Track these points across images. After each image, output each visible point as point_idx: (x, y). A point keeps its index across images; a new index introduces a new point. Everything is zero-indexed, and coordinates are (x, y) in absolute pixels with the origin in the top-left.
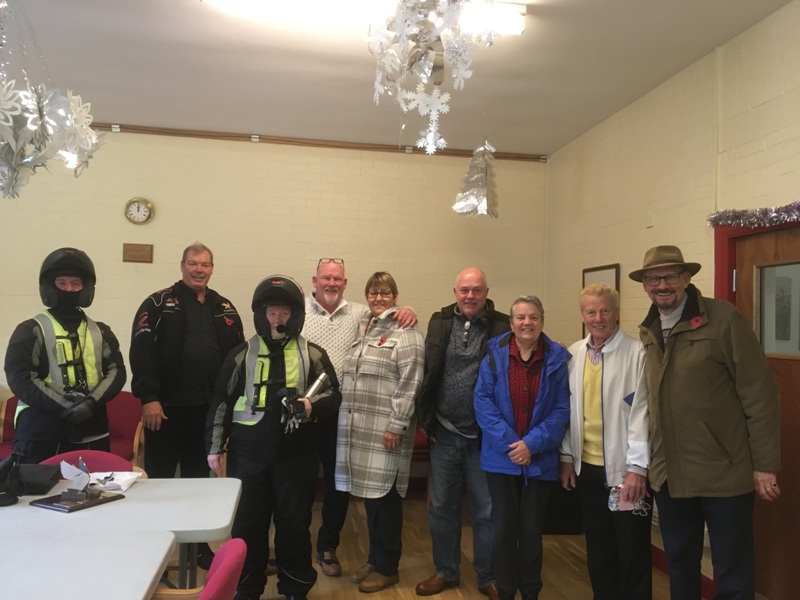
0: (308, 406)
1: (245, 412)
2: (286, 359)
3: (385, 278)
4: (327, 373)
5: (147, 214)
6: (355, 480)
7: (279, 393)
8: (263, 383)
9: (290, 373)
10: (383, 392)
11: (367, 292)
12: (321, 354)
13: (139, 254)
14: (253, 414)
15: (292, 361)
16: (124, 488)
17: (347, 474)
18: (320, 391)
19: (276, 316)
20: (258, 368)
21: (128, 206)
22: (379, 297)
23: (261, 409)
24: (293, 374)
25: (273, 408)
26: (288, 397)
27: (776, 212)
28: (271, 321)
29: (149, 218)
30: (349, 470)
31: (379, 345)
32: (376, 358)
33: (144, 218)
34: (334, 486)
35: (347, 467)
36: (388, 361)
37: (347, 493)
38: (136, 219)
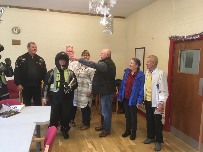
0: (71, 87)
1: (54, 88)
2: (64, 75)
3: (87, 52)
4: (74, 78)
5: (18, 31)
6: (78, 103)
7: (63, 84)
8: (59, 81)
9: (66, 78)
10: (85, 81)
11: (82, 55)
12: (73, 73)
13: (16, 42)
14: (57, 89)
15: (66, 75)
16: (20, 110)
17: (76, 102)
18: (73, 83)
19: (61, 62)
20: (57, 77)
21: (13, 29)
22: (85, 57)
23: (58, 88)
24: (66, 79)
25: (61, 87)
26: (65, 85)
27: (186, 37)
28: (61, 64)
29: (19, 32)
30: (77, 101)
31: (85, 69)
32: (84, 73)
33: (17, 32)
34: (73, 105)
35: (76, 100)
36: (87, 74)
37: (76, 106)
38: (15, 33)
